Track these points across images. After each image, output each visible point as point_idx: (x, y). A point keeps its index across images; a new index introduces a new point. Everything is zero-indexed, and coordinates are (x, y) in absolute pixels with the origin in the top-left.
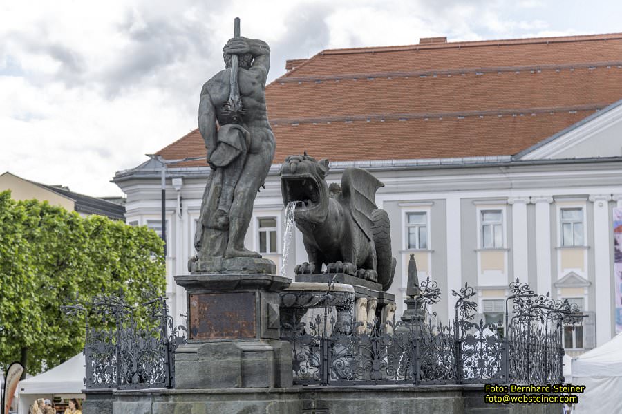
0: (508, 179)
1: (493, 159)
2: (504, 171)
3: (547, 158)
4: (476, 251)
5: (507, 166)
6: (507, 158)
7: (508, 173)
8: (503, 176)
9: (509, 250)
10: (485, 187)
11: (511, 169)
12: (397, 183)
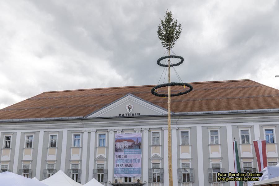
0: (83, 124)
1: (78, 117)
2: (81, 121)
3: (96, 117)
4: (71, 148)
5: (82, 119)
6: (82, 117)
7: (83, 122)
8: (81, 123)
9: (81, 148)
10: (75, 127)
11: (83, 121)
12: (48, 125)
